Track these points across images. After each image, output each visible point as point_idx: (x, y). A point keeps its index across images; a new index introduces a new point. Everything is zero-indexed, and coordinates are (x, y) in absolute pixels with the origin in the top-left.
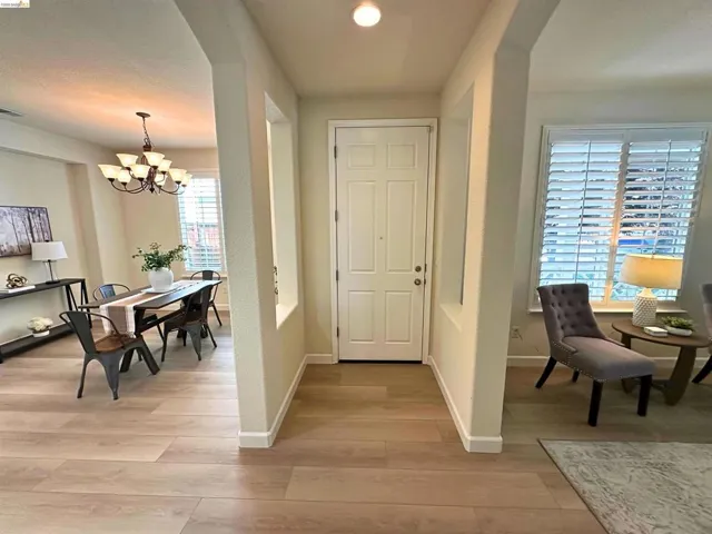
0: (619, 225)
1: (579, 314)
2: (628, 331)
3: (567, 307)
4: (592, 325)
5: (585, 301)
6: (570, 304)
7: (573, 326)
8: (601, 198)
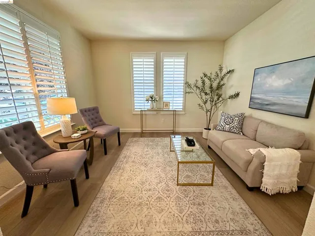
0: (36, 86)
1: (34, 144)
2: (63, 141)
3: (24, 142)
4: (46, 147)
5: (35, 133)
6: (24, 139)
7: (34, 154)
8: (17, 72)
